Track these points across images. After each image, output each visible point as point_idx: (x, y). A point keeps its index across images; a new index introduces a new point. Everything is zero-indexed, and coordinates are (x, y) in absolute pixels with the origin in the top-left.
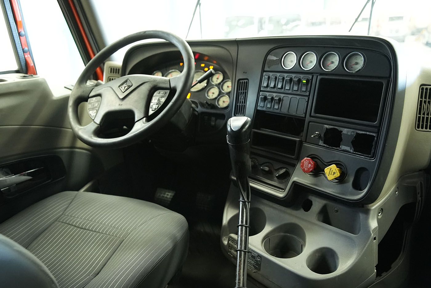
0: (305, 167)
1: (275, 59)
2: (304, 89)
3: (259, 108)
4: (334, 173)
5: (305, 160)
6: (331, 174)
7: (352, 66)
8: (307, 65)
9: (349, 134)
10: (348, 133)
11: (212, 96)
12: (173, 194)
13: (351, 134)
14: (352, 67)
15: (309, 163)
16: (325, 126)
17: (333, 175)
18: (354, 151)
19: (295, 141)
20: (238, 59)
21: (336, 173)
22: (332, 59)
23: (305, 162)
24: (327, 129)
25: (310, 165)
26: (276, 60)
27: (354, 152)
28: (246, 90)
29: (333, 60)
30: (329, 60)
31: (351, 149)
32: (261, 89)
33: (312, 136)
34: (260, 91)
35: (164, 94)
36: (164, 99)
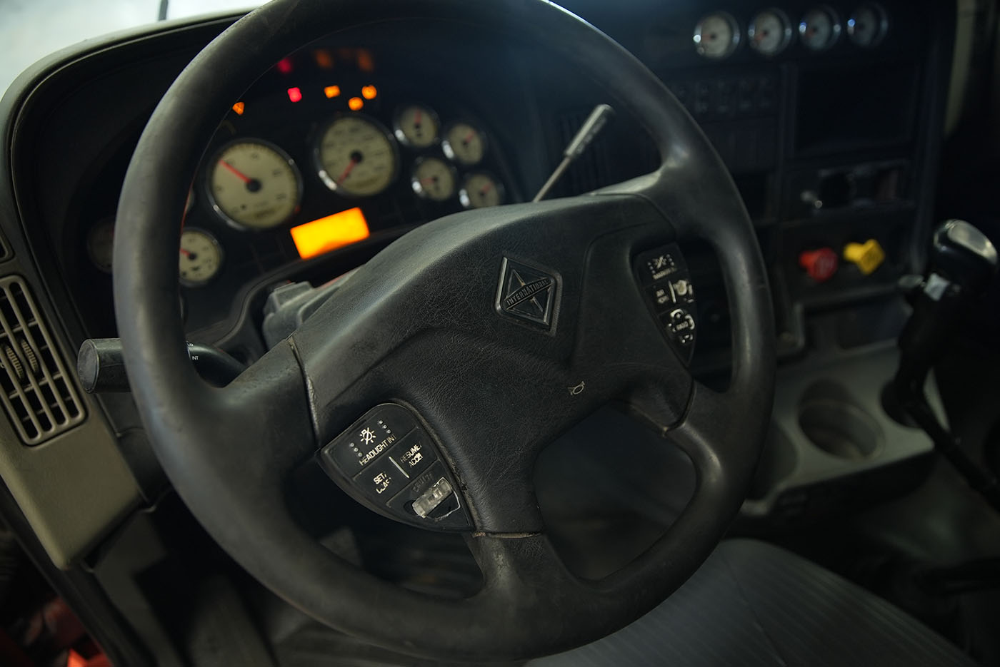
35: (673, 264)
36: (687, 285)
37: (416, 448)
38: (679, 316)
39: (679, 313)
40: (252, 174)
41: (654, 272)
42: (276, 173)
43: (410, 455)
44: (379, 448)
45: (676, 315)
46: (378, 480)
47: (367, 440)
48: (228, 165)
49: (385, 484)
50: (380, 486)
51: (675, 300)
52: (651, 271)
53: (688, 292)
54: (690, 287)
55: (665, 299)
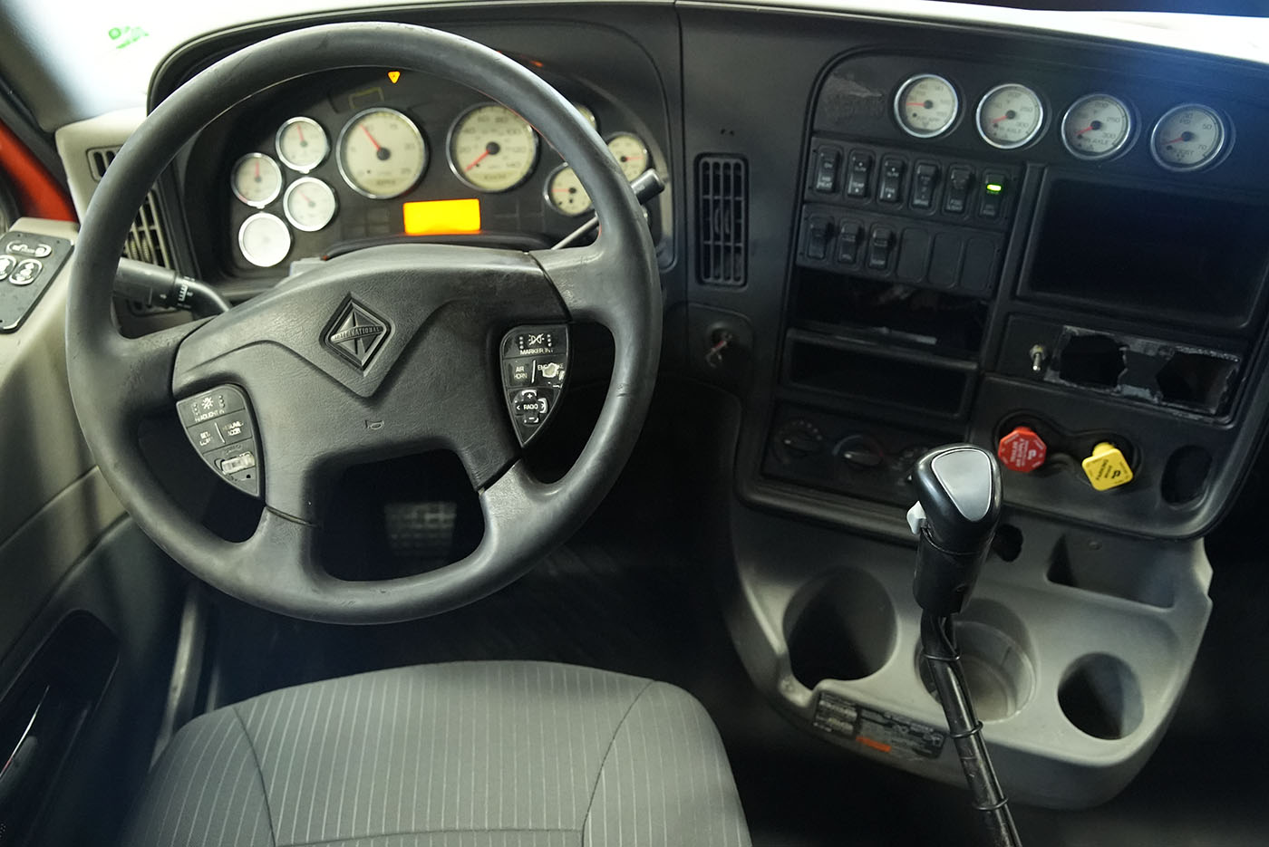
0: (1017, 458)
1: (864, 95)
2: (990, 210)
3: (800, 261)
4: (1117, 473)
5: (1017, 439)
6: (1106, 476)
7: (1172, 144)
8: (996, 126)
9: (1151, 353)
10: (1145, 351)
11: (571, 201)
12: (452, 516)
13: (1158, 354)
14: (1170, 148)
15: (1032, 446)
16: (1069, 328)
17: (1113, 477)
18: (1164, 400)
19: (961, 374)
20: (686, 79)
21: (1122, 472)
22: (1095, 112)
23: (1015, 443)
24: (1073, 336)
25: (1033, 453)
26: (868, 99)
27: (1164, 403)
28: (737, 193)
29: (1101, 118)
30: (1085, 116)
31: (1153, 394)
32: (806, 197)
33: (1035, 368)
34: (800, 201)
35: (550, 345)
36: (560, 370)
37: (238, 424)
38: (530, 396)
39: (532, 394)
40: (384, 144)
41: (522, 347)
42: (408, 147)
43: (231, 427)
44: (211, 415)
45: (528, 394)
46: (203, 436)
47: (206, 405)
48: (367, 130)
49: (208, 441)
50: (204, 440)
51: (533, 380)
52: (520, 345)
53: (557, 377)
54: (563, 372)
55: (524, 376)
